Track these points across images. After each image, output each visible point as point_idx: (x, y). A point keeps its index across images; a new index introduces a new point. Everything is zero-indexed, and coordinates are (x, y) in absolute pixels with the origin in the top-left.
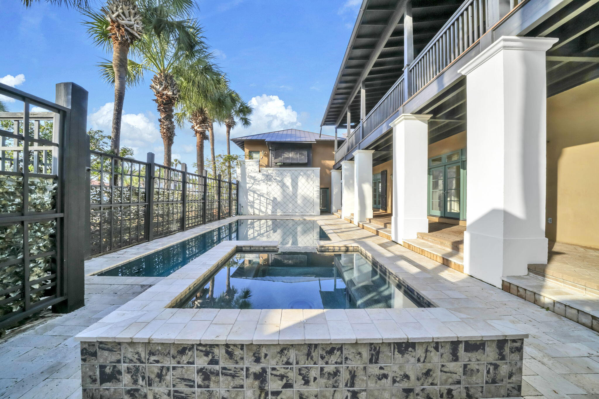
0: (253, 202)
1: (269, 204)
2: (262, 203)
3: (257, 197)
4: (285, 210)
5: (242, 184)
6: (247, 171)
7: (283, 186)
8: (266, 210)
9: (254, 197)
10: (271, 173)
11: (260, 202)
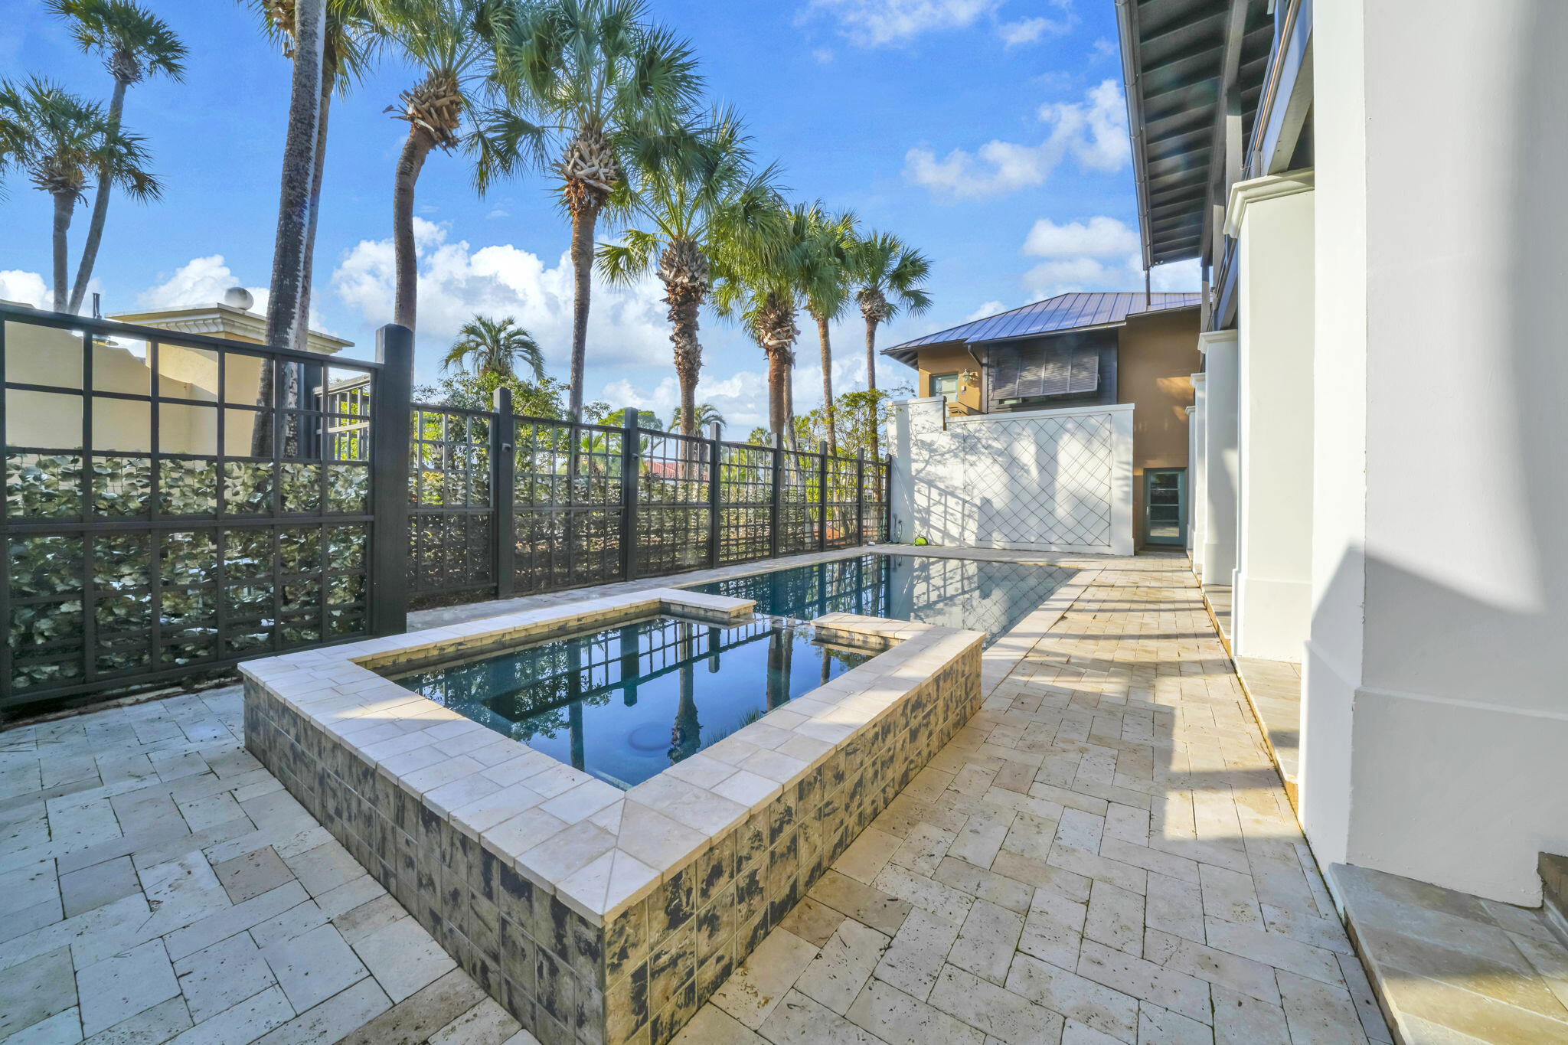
0: (928, 511)
1: (969, 516)
2: (952, 514)
3: (937, 498)
4: (1015, 536)
5: (898, 464)
6: (912, 428)
7: (1011, 464)
8: (962, 534)
9: (929, 498)
10: (976, 431)
11: (946, 512)
